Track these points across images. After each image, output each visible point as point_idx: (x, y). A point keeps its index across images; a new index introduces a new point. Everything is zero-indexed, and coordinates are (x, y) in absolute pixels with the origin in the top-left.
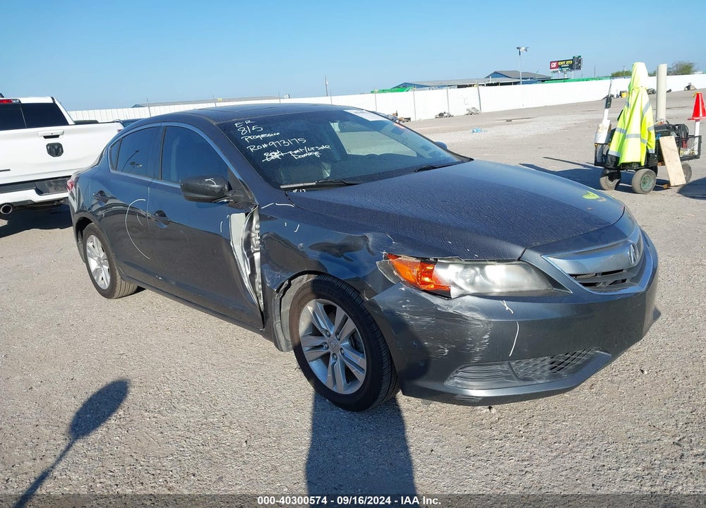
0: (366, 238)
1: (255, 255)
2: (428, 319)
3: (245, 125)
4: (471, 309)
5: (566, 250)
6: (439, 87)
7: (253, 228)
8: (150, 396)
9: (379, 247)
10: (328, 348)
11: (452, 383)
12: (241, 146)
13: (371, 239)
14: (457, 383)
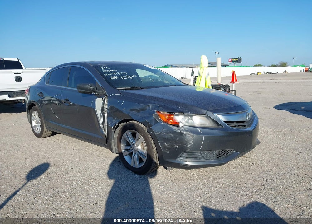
0: (149, 106)
1: (105, 114)
2: (171, 135)
3: (103, 67)
4: (186, 131)
5: (222, 112)
6: (182, 67)
7: (105, 104)
8: (58, 170)
9: (154, 109)
10: (132, 150)
11: (179, 160)
12: (102, 74)
13: (151, 106)
14: (181, 159)
